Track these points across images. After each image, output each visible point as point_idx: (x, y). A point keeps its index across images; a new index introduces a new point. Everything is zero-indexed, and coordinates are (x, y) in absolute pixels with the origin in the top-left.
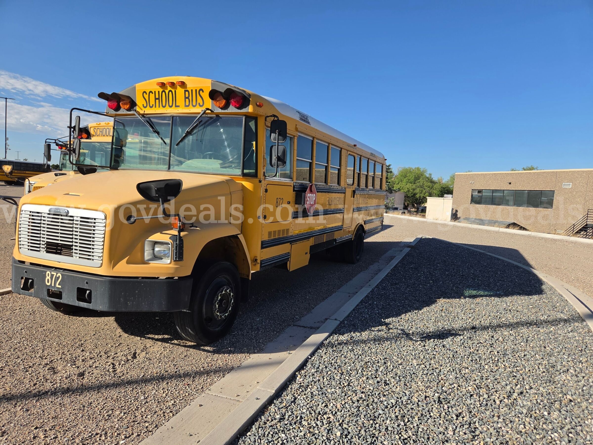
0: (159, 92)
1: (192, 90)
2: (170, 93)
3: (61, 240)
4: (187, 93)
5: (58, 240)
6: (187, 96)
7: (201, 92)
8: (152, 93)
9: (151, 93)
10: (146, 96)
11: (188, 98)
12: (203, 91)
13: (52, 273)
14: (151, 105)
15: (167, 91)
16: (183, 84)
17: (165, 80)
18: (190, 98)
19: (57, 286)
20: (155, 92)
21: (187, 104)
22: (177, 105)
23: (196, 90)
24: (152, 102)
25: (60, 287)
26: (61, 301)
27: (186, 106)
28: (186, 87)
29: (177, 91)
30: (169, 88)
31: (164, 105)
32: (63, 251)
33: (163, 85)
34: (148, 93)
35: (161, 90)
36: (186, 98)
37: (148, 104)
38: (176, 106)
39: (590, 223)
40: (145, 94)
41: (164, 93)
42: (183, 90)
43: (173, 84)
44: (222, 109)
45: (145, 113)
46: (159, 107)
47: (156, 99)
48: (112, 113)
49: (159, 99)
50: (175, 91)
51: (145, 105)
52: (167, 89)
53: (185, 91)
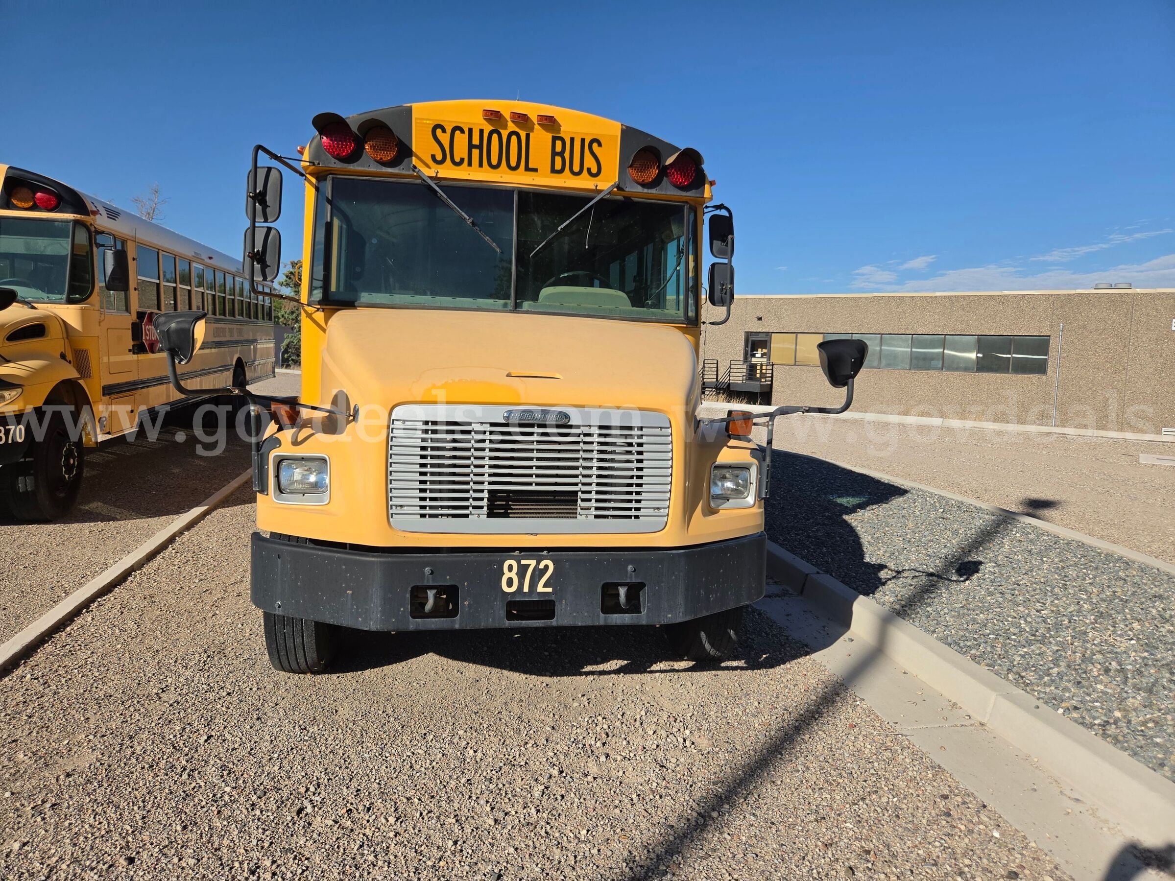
0: (481, 131)
1: (572, 140)
2: (514, 139)
3: (537, 484)
4: (559, 144)
5: (530, 484)
6: (559, 148)
7: (595, 145)
8: (462, 131)
9: (458, 132)
10: (445, 139)
11: (561, 154)
12: (600, 145)
13: (523, 562)
14: (457, 160)
15: (505, 134)
16: (549, 123)
17: (506, 107)
18: (567, 155)
19: (540, 589)
20: (470, 130)
21: (558, 166)
22: (530, 166)
23: (583, 140)
24: (461, 150)
25: (550, 590)
26: (554, 622)
27: (553, 171)
28: (559, 131)
29: (531, 135)
30: (512, 127)
31: (494, 162)
32: (512, 509)
33: (493, 116)
34: (449, 131)
35: (488, 128)
36: (554, 153)
37: (446, 156)
38: (527, 169)
39: (708, 380)
40: (439, 131)
41: (495, 137)
42: (549, 136)
43: (522, 119)
44: (644, 185)
45: (439, 175)
46: (481, 165)
47: (471, 146)
48: (333, 165)
49: (480, 147)
50: (528, 136)
51: (439, 157)
52: (505, 127)
53: (554, 139)
